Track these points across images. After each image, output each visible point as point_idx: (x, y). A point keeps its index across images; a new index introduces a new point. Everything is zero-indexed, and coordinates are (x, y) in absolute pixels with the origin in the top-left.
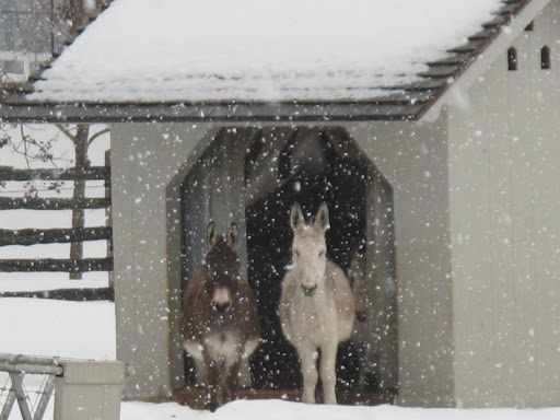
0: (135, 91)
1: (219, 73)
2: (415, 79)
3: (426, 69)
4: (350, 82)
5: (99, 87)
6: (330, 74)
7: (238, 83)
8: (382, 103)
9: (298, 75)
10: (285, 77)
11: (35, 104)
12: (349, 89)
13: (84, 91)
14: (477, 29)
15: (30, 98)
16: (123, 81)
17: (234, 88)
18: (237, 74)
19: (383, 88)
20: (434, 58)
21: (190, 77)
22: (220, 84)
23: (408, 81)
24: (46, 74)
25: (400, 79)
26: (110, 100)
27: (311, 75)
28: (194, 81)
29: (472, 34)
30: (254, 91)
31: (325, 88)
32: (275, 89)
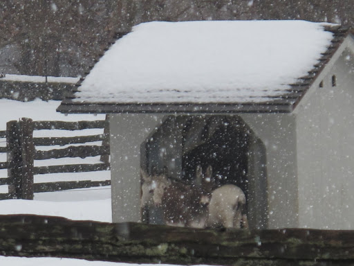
1: (177, 89)
2: (286, 93)
3: (289, 88)
4: (249, 94)
5: (112, 96)
6: (238, 90)
7: (189, 94)
9: (221, 90)
12: (251, 97)
13: (104, 98)
14: (311, 68)
15: (75, 100)
16: (124, 92)
17: (186, 96)
18: (187, 90)
19: (269, 97)
20: (293, 82)
21: (161, 91)
23: (281, 93)
24: (79, 89)
27: (228, 90)
28: (164, 93)
29: (310, 70)
30: (198, 98)
31: (238, 97)
32: (210, 97)
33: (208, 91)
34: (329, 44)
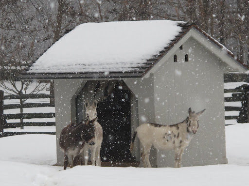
0: (59, 69)
2: (142, 65)
3: (145, 62)
4: (123, 66)
5: (49, 68)
6: (117, 63)
7: (90, 67)
8: (131, 72)
9: (108, 64)
10: (104, 65)
11: (29, 74)
13: (44, 70)
14: (162, 49)
15: (28, 72)
16: (56, 66)
17: (88, 68)
18: (90, 64)
19: (132, 68)
20: (148, 58)
21: (76, 65)
22: (85, 67)
23: (140, 65)
24: (34, 64)
25: (138, 65)
26: (52, 72)
27: (111, 64)
29: (161, 51)
30: (94, 69)
31: (115, 68)
32: (100, 68)
33: (100, 65)
34: (177, 34)
